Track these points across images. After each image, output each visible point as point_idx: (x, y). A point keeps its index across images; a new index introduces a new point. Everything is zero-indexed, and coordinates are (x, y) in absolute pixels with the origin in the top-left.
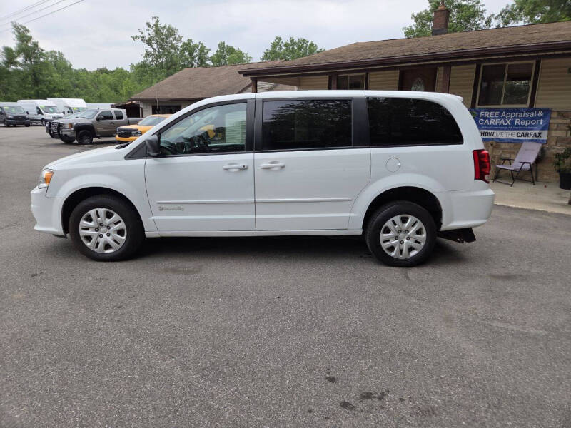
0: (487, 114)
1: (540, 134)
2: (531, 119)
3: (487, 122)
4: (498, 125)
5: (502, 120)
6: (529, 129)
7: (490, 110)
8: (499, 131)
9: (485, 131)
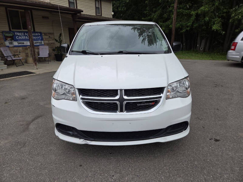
0: (18, 34)
1: (41, 42)
2: (37, 36)
3: (20, 38)
4: (25, 39)
5: (27, 37)
6: (37, 41)
7: (19, 32)
8: (26, 42)
9: (20, 42)
